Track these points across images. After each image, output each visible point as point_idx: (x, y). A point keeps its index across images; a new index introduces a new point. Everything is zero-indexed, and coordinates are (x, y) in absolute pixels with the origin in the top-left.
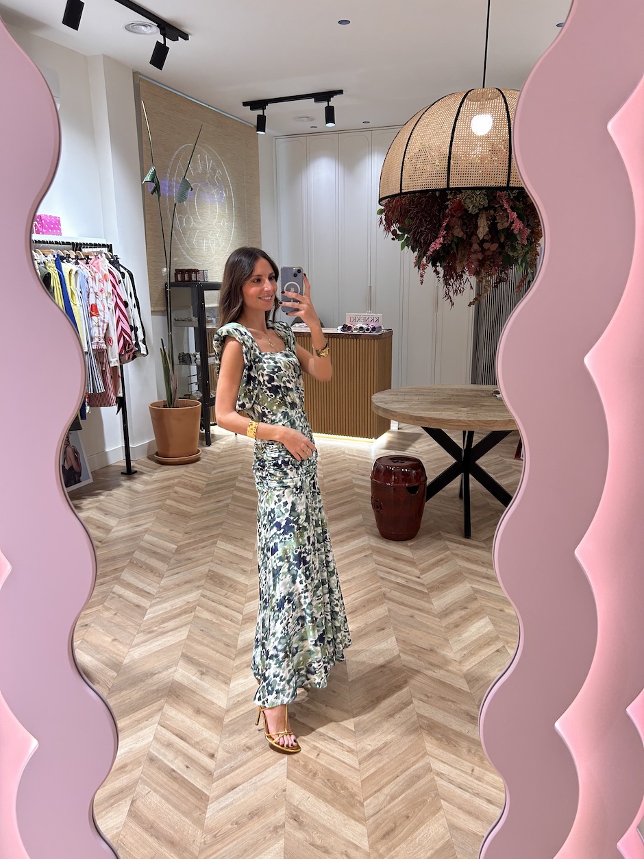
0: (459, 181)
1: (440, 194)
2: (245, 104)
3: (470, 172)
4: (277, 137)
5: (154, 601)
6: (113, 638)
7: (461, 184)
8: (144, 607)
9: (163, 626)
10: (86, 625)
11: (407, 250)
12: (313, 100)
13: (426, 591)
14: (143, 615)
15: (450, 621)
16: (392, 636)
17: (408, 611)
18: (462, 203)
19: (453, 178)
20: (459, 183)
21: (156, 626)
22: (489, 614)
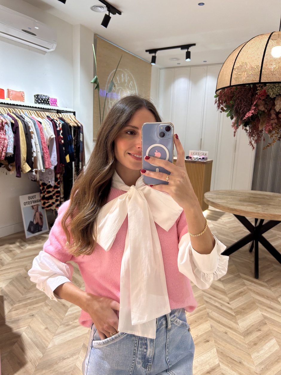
0: (267, 79)
1: (253, 87)
2: (147, 51)
3: (273, 74)
4: (160, 69)
6: (46, 326)
7: (268, 80)
8: (67, 306)
9: (75, 321)
10: (33, 315)
11: (230, 117)
12: (180, 49)
13: (234, 314)
14: (66, 312)
15: (251, 340)
16: (214, 347)
17: (223, 329)
18: (267, 92)
19: (263, 77)
20: (267, 80)
21: (71, 321)
22: (275, 337)
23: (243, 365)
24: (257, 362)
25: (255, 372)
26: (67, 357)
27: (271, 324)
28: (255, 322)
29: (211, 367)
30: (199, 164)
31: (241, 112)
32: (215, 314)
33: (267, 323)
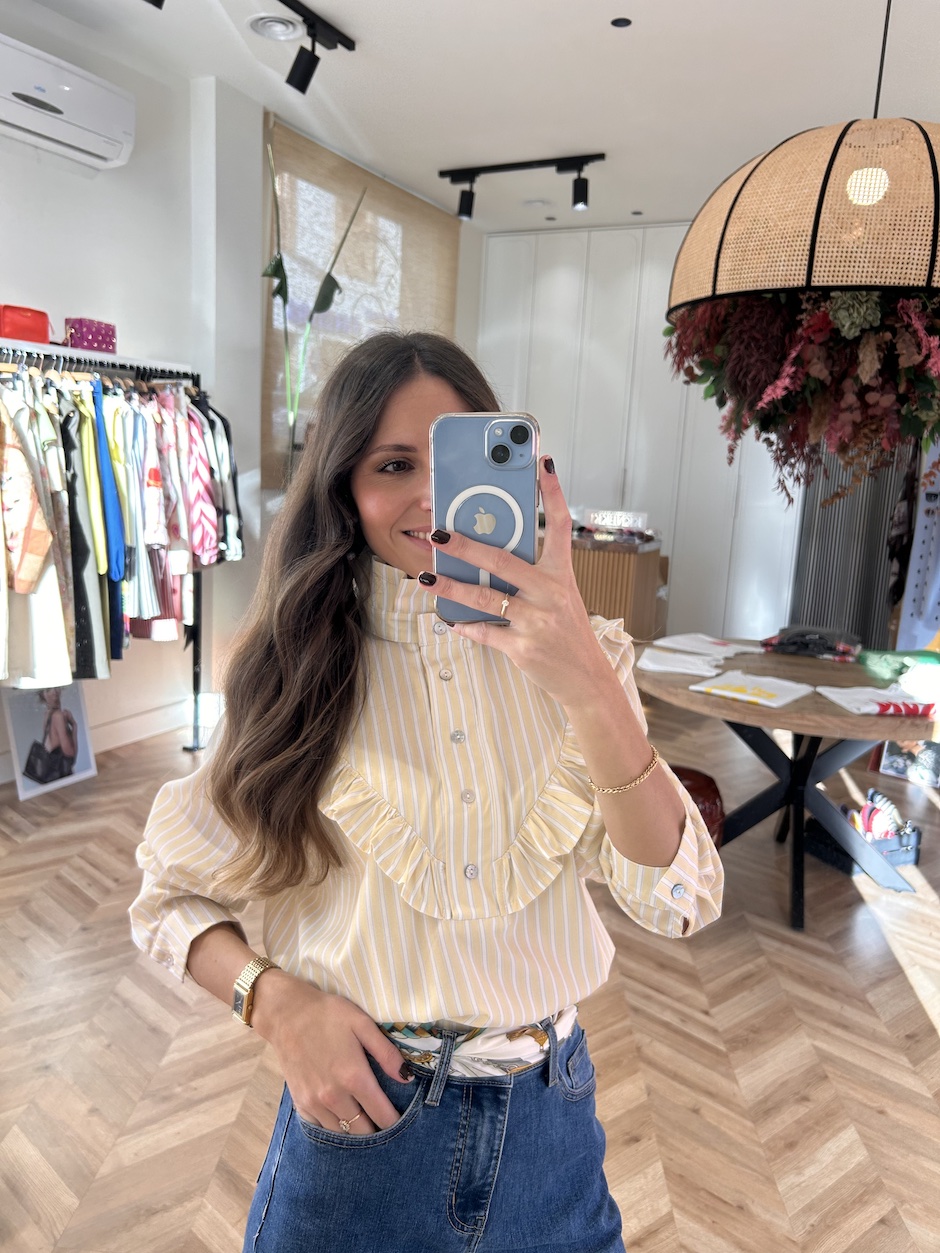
0: (831, 274)
2: (443, 174)
3: (853, 259)
4: (490, 234)
5: (189, 1022)
6: (91, 1104)
7: (835, 279)
8: (167, 1034)
9: (193, 1084)
10: (47, 1068)
11: (714, 399)
12: (552, 170)
13: (722, 1047)
14: (162, 1053)
15: (776, 1131)
16: (655, 1159)
17: (688, 1097)
18: (831, 318)
19: (819, 269)
20: (831, 278)
21: (180, 1085)
22: (856, 1120)
23: (750, 1215)
24: (795, 1205)
25: (789, 1239)
26: (164, 1205)
27: (843, 1078)
28: (790, 1071)
29: (646, 1225)
30: (617, 555)
31: (749, 383)
32: (661, 1050)
33: (829, 1075)
